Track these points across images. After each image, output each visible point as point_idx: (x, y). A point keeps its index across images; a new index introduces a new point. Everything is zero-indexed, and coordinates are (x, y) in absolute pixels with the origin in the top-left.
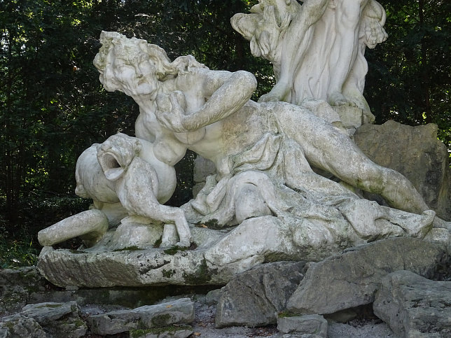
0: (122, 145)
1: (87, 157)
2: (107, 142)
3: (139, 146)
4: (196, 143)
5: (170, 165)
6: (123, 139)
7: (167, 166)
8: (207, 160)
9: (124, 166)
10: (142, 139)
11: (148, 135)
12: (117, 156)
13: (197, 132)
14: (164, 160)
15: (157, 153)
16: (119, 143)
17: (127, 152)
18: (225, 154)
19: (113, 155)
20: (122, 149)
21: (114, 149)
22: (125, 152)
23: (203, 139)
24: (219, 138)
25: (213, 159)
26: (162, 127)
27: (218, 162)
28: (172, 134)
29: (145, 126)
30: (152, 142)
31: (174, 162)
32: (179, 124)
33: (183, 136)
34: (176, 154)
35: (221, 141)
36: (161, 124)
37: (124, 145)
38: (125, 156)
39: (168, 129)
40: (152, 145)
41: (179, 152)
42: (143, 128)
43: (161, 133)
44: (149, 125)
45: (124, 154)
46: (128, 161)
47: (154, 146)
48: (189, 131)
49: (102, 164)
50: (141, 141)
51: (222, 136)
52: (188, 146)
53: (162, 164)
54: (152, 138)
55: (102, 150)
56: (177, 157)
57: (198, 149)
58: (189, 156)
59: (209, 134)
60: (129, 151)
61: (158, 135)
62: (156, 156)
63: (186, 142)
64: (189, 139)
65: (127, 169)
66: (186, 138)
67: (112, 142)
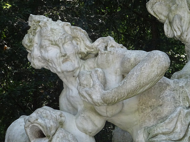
0: (47, 117)
1: (16, 128)
2: (34, 115)
3: (63, 118)
4: (113, 116)
5: (90, 136)
6: (48, 112)
7: (88, 136)
8: (124, 131)
9: (49, 137)
10: (66, 111)
11: (70, 108)
12: (43, 127)
13: (115, 106)
14: (85, 131)
15: (79, 125)
16: (44, 115)
17: (52, 123)
18: (141, 126)
19: (39, 126)
20: (47, 121)
21: (40, 121)
22: (50, 123)
23: (121, 112)
24: (135, 111)
25: (129, 131)
26: (84, 101)
27: (135, 134)
28: (93, 108)
29: (68, 100)
30: (74, 115)
31: (95, 133)
32: (99, 98)
33: (102, 110)
34: (96, 126)
35: (137, 114)
36: (82, 98)
37: (49, 117)
38: (49, 128)
39: (89, 103)
40: (74, 117)
41: (99, 124)
42: (67, 102)
43: (83, 106)
44: (72, 99)
45: (49, 125)
46: (53, 132)
47: (76, 119)
48: (108, 104)
49: (28, 134)
50: (65, 114)
51: (138, 110)
52: (107, 119)
53: (83, 135)
54: (74, 111)
55: (29, 121)
56: (97, 128)
57: (116, 121)
58: (108, 127)
59: (126, 108)
60: (53, 122)
61: (80, 108)
62: (78, 127)
63: (105, 114)
64: (108, 112)
65: (52, 138)
66: (105, 111)
67: (38, 115)
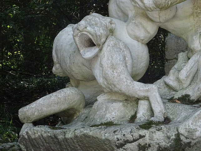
0: (96, 24)
1: (63, 37)
2: (82, 22)
3: (113, 26)
4: (167, 21)
5: (142, 43)
6: (97, 19)
7: (140, 44)
8: (178, 38)
9: (99, 45)
10: (116, 18)
11: (120, 14)
12: (92, 35)
13: (169, 10)
14: (137, 39)
15: (131, 32)
16: (93, 23)
17: (102, 31)
18: (196, 32)
19: (88, 34)
20: (96, 28)
21: (89, 28)
22: (100, 31)
23: (174, 17)
24: (190, 16)
25: (184, 37)
26: (135, 6)
27: (190, 40)
28: (145, 13)
29: (118, 6)
30: (125, 21)
31: (147, 40)
32: (151, 3)
33: (155, 15)
34: (149, 33)
35: (191, 18)
36: (133, 3)
37: (99, 25)
38: (99, 36)
39: (140, 8)
40: (126, 24)
41: (151, 30)
42: (116, 8)
43: (134, 12)
44: (122, 5)
45: (99, 33)
46: (103, 40)
47: (127, 25)
48: (161, 9)
49: (78, 43)
50: (115, 21)
51: (193, 14)
52: (160, 25)
53: (135, 43)
54: (125, 17)
55: (78, 30)
56: (149, 35)
57: (169, 26)
59: (180, 12)
60: (103, 30)
61: (131, 14)
62: (130, 35)
63: (158, 20)
64: (161, 17)
65: (102, 47)
66: (158, 17)
67: (87, 22)
